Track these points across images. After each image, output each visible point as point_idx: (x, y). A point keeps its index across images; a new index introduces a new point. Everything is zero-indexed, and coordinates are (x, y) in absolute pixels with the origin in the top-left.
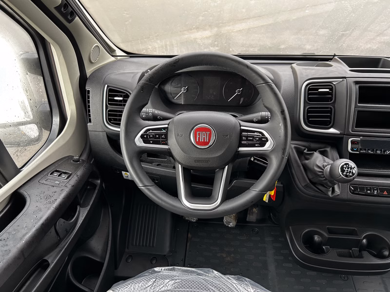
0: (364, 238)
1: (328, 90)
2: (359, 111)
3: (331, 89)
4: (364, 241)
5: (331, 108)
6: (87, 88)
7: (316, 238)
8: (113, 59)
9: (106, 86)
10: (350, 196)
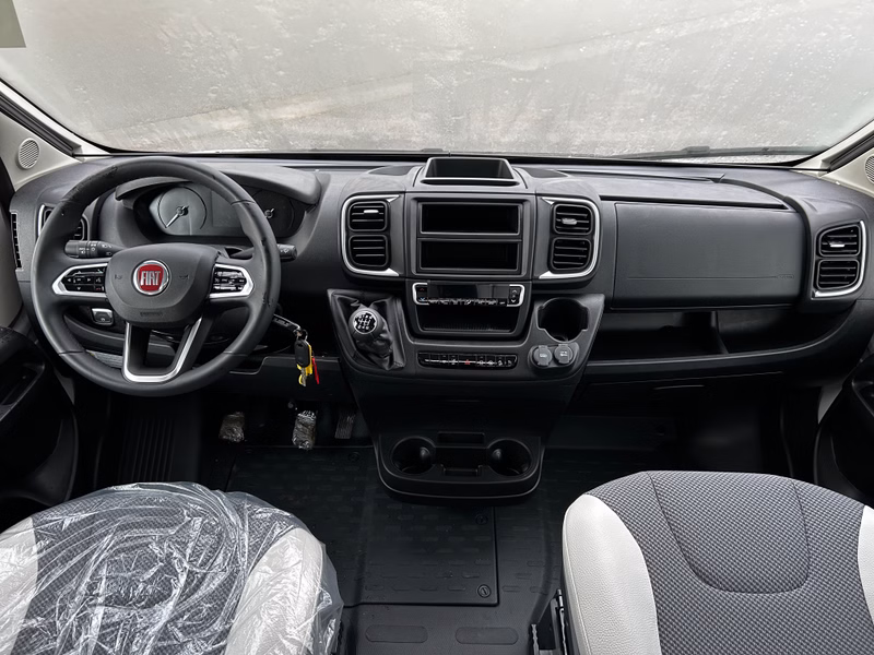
0: (494, 447)
1: (376, 211)
2: (423, 242)
3: (381, 210)
4: (498, 453)
5: (382, 238)
6: (12, 211)
7: (424, 452)
8: (72, 161)
9: (43, 207)
10: (420, 369)
